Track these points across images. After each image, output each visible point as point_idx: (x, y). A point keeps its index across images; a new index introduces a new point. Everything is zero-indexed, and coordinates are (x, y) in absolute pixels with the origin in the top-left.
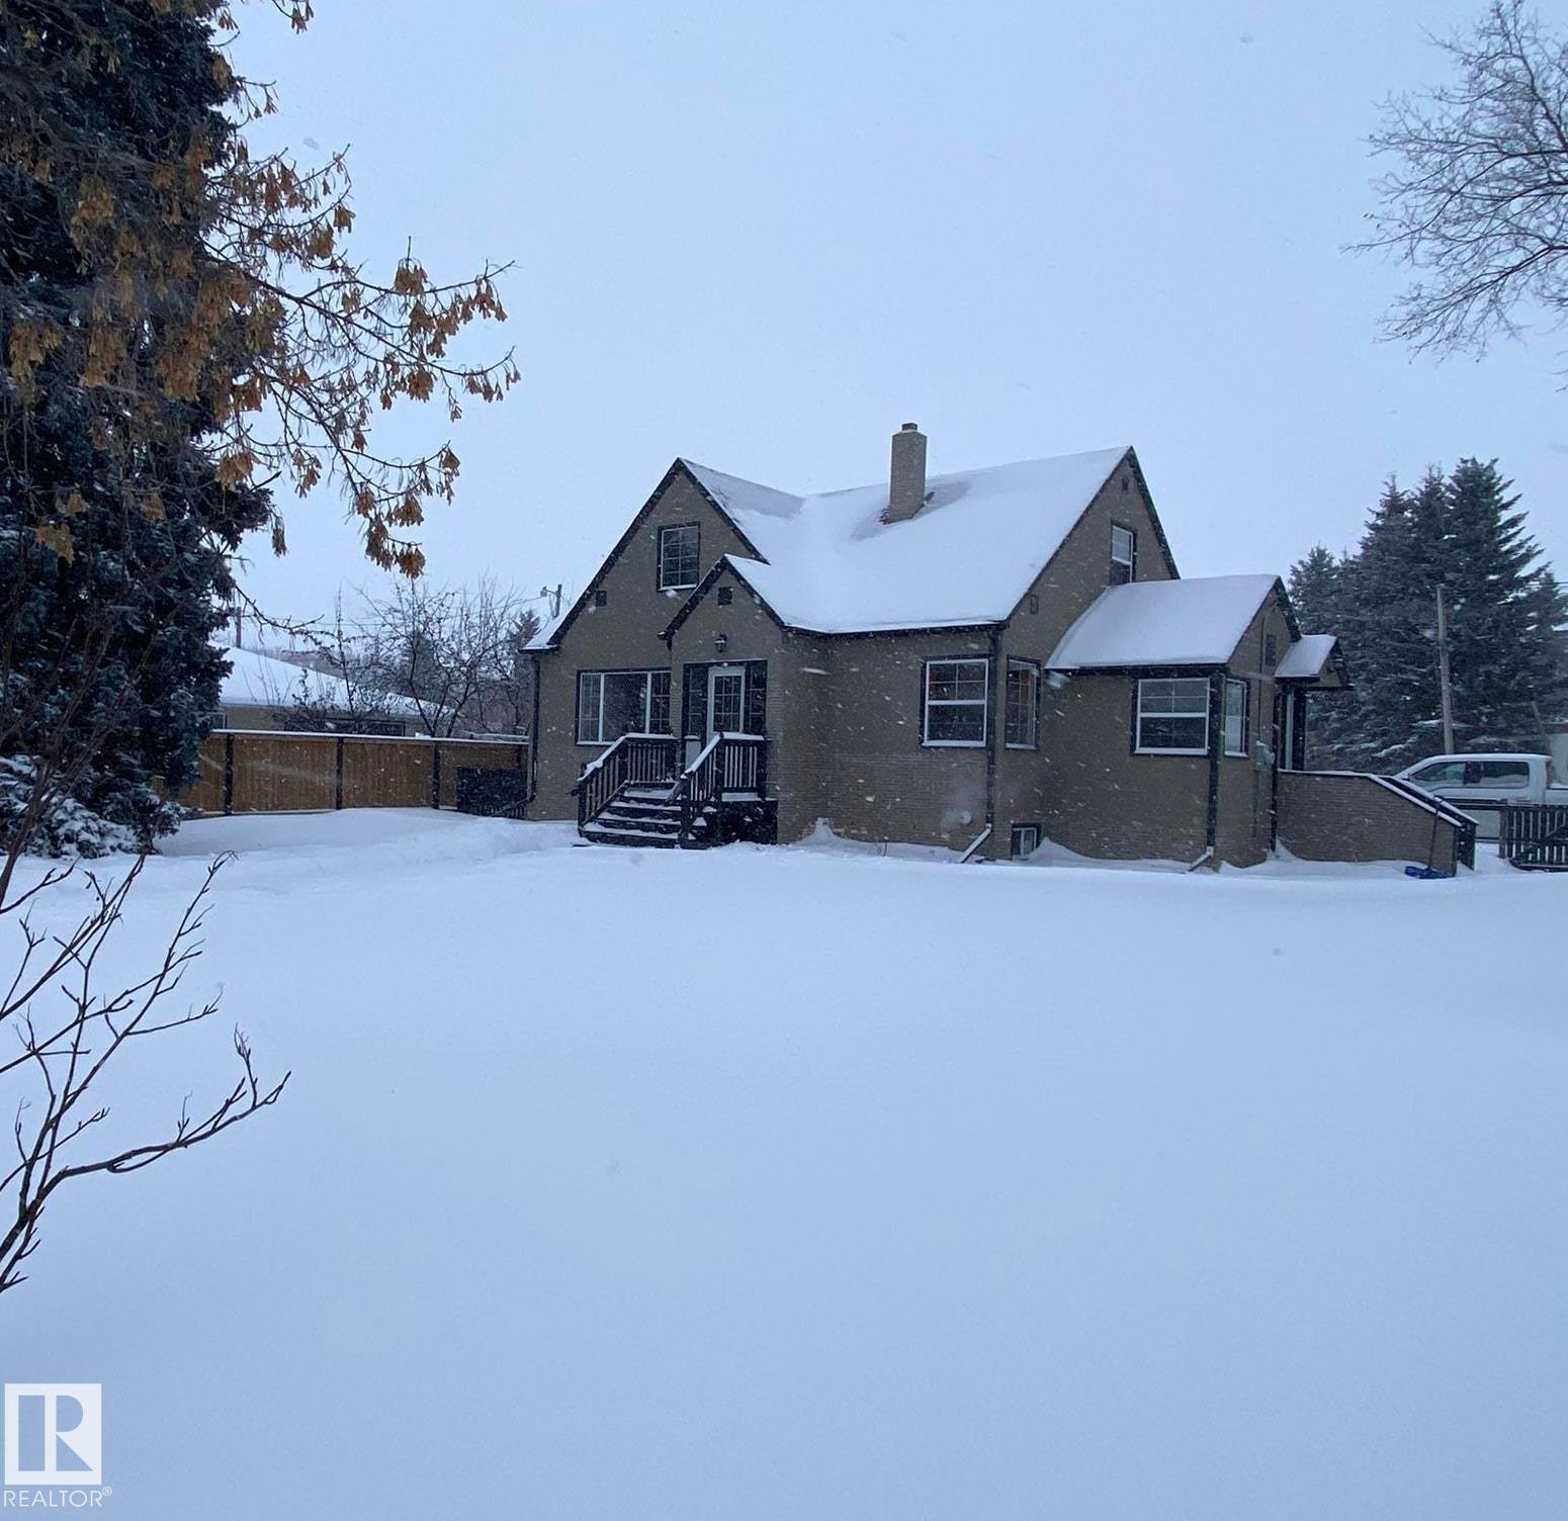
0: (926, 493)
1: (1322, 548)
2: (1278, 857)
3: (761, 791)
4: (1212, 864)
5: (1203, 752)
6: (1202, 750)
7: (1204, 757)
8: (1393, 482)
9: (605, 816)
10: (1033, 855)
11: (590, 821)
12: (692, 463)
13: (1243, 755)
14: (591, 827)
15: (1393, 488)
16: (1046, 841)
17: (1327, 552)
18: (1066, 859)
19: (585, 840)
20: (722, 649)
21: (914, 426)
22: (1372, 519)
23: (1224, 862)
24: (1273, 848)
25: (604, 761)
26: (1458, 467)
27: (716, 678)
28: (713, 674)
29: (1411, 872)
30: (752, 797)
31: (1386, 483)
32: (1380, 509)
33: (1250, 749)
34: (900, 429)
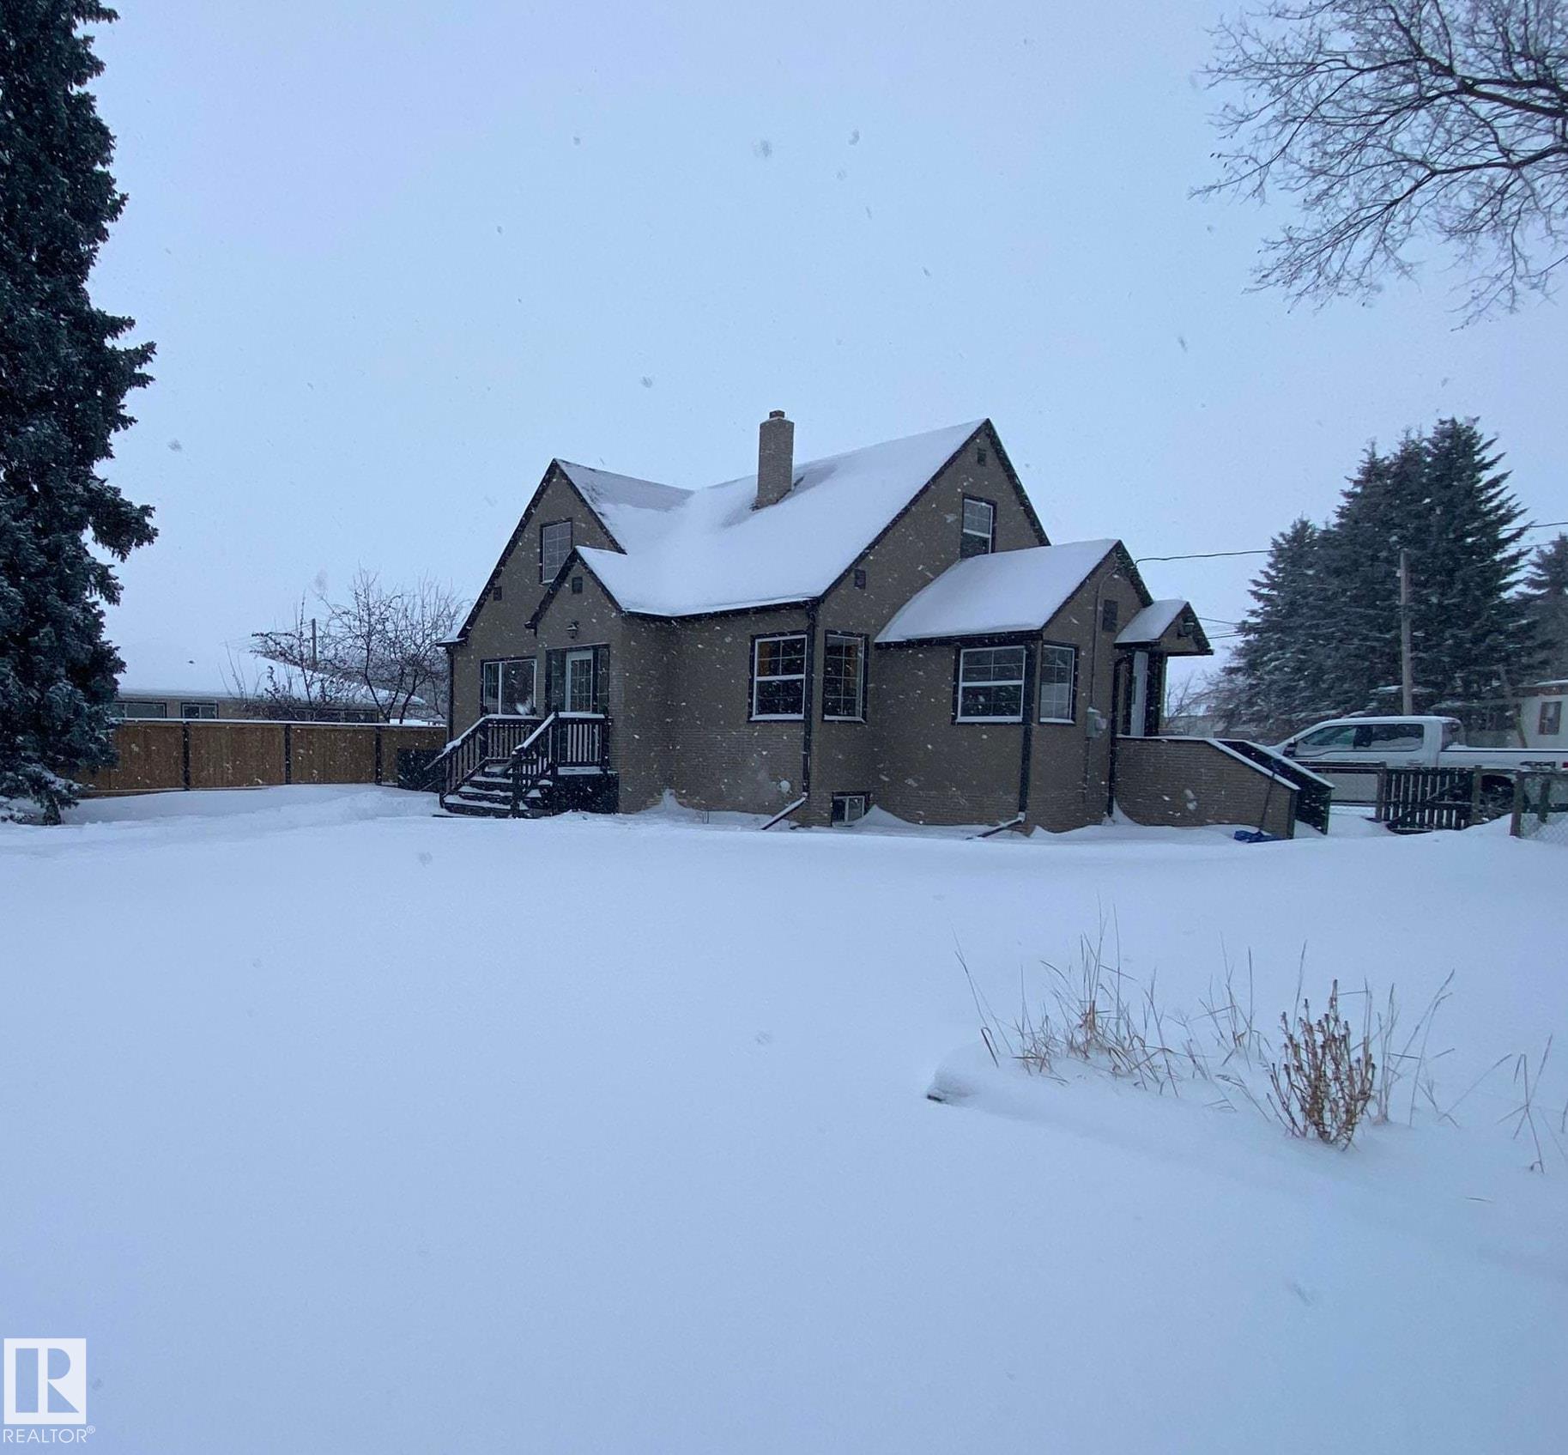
0: (794, 480)
1: (1305, 519)
2: (1114, 821)
3: (604, 764)
4: (1024, 829)
5: (1018, 719)
6: (1018, 717)
7: (1019, 724)
8: (1373, 448)
9: (465, 789)
10: (857, 822)
11: (449, 794)
12: (567, 463)
13: (1070, 721)
14: (450, 799)
15: (1374, 455)
16: (875, 808)
17: (1310, 523)
18: (895, 826)
19: (444, 811)
20: (574, 635)
21: (781, 414)
22: (1349, 487)
23: (1037, 827)
24: (1110, 813)
25: (463, 740)
26: (1435, 428)
27: (573, 662)
28: (571, 658)
29: (1241, 837)
30: (595, 771)
31: (1364, 450)
32: (1358, 477)
33: (1078, 716)
34: (767, 418)
